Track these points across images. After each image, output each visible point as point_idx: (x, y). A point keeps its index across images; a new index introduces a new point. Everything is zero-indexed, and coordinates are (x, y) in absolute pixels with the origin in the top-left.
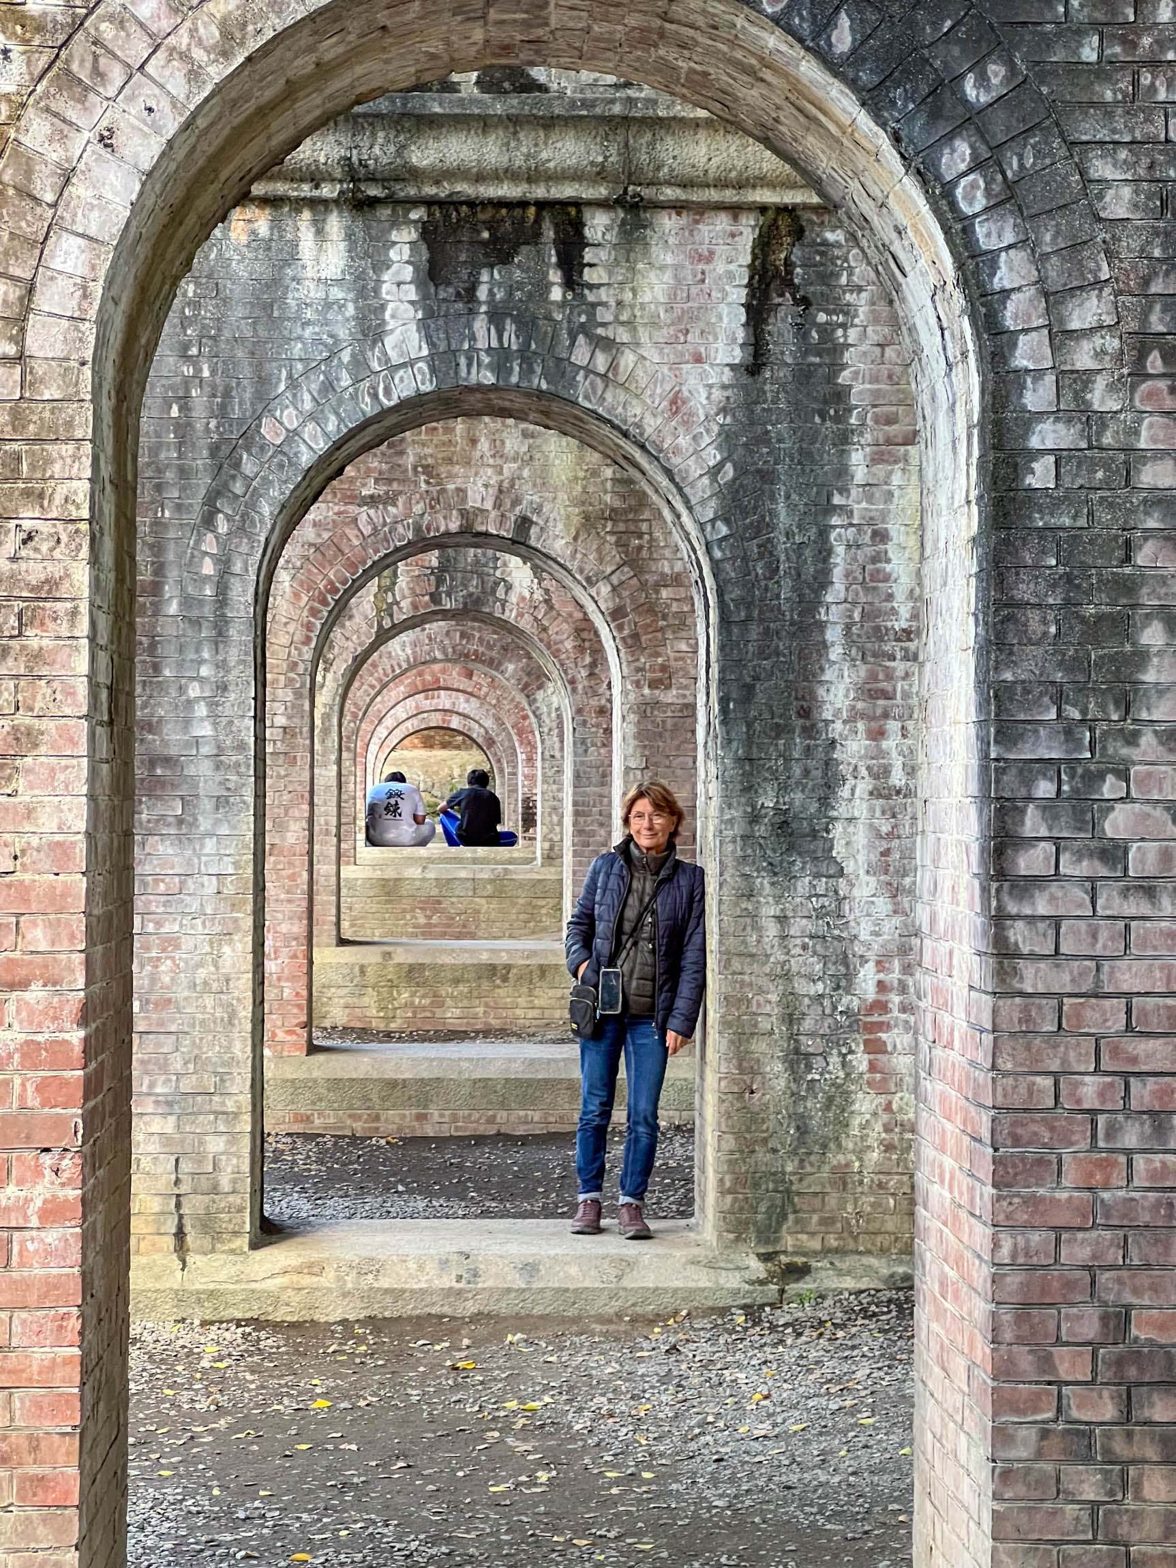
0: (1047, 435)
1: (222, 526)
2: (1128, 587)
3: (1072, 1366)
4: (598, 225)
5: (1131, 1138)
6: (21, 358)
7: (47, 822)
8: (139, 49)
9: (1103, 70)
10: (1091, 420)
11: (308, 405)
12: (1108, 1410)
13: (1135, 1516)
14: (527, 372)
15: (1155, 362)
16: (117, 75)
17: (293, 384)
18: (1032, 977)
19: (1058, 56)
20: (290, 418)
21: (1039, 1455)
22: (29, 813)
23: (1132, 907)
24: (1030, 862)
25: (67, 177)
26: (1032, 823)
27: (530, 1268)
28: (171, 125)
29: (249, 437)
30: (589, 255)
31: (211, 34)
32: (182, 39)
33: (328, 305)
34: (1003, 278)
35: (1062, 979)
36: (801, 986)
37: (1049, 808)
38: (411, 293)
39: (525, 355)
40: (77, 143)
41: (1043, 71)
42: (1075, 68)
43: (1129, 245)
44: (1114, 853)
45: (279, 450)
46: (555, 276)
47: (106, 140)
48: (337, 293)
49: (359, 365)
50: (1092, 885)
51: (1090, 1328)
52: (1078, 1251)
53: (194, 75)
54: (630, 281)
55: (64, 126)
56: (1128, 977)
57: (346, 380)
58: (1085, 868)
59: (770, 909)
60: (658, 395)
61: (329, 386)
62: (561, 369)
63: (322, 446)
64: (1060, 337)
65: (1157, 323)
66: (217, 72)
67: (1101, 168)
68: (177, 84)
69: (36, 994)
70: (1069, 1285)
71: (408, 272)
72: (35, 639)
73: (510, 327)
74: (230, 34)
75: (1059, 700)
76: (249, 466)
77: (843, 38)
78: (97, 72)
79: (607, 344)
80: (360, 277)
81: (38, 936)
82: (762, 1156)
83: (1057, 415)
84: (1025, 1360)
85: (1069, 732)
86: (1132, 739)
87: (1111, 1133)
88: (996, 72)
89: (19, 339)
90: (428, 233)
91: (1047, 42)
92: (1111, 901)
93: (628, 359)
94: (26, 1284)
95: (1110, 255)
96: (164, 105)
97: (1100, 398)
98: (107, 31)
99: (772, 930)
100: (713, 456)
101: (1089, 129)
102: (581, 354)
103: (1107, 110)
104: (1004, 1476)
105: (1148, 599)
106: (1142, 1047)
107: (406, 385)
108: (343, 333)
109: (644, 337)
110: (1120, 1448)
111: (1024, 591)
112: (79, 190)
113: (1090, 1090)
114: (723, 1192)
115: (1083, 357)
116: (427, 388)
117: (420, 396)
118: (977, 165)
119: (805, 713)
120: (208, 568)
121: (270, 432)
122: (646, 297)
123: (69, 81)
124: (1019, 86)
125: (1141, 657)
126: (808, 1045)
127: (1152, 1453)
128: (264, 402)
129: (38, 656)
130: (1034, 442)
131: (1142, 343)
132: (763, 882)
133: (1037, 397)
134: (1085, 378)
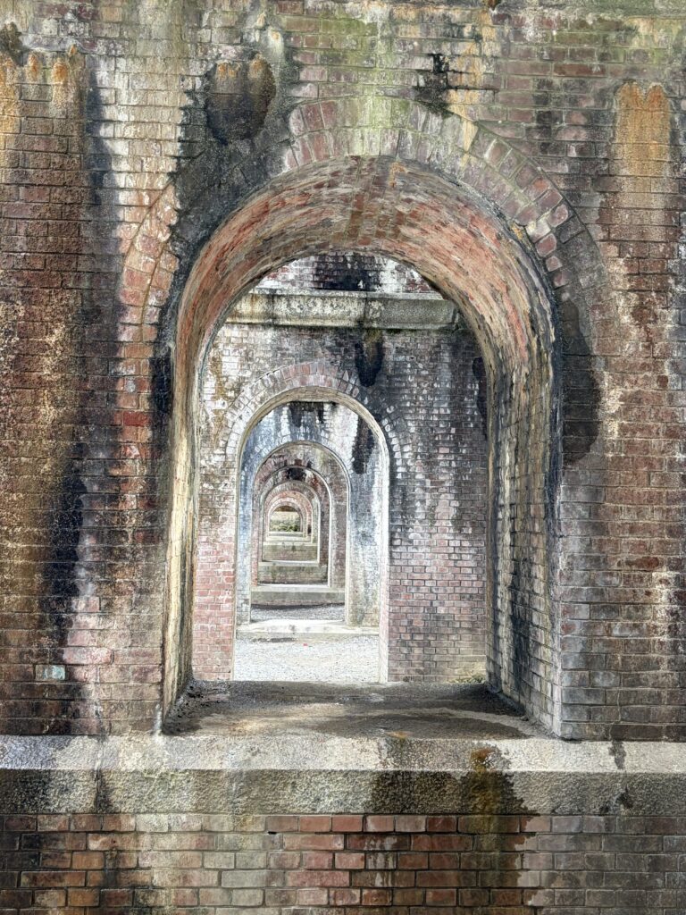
0: (400, 470)
1: (246, 469)
2: (414, 496)
3: (402, 630)
4: (327, 407)
5: (413, 590)
6: (225, 454)
7: (228, 534)
8: (246, 402)
9: (410, 408)
10: (408, 467)
11: (265, 444)
12: (409, 638)
13: (413, 656)
14: (311, 438)
15: (419, 457)
16: (242, 406)
17: (262, 440)
18: (396, 562)
19: (403, 405)
20: (261, 446)
21: (397, 646)
22: (225, 532)
23: (414, 550)
24: (397, 542)
25: (234, 423)
26: (397, 536)
27: (308, 629)
28: (251, 414)
29: (252, 451)
30: (325, 413)
31: (259, 400)
32: (254, 400)
33: (269, 423)
34: (393, 443)
35: (401, 563)
36: (367, 569)
37: (400, 534)
38: (287, 421)
39: (311, 434)
40: (236, 417)
41: (400, 408)
42: (406, 407)
43: (415, 437)
44: (411, 541)
45: (259, 454)
46: (317, 418)
47: (240, 418)
48: (271, 421)
49: (276, 436)
50: (407, 546)
51: (406, 624)
52: (405, 610)
53: (256, 407)
54: (333, 419)
55: (233, 415)
56: (413, 562)
57: (273, 439)
58: (406, 544)
59: (360, 553)
60: (339, 443)
61: (269, 440)
62: (318, 438)
63: (267, 452)
64: (403, 453)
65: (419, 451)
66: (260, 406)
67: (410, 424)
68: (253, 408)
69: (225, 563)
70: (402, 616)
71: (286, 416)
72: (226, 502)
73: (308, 428)
74: (262, 400)
75: (402, 514)
76: (252, 457)
77: (366, 401)
78: (239, 406)
79: (328, 432)
80: (276, 417)
81: (226, 553)
82: (359, 606)
83: (402, 466)
84: (395, 629)
85: (403, 520)
86: (414, 522)
87: (410, 589)
88: (392, 408)
89: (225, 451)
90: (291, 408)
91: (401, 403)
92: (410, 549)
93: (332, 435)
94: (223, 613)
95: (411, 439)
96: (250, 411)
97: (409, 463)
98: (241, 399)
99: (361, 557)
100: (350, 456)
101: (408, 417)
102: (323, 434)
103: (411, 415)
104: (390, 649)
105: (417, 497)
106: (415, 575)
107: (285, 440)
108: (272, 429)
109: (336, 430)
110: (411, 644)
111: (395, 496)
112: (236, 425)
113: (406, 582)
114: (350, 613)
115: (406, 456)
116: (290, 440)
117: (288, 443)
118: (389, 423)
119: (369, 511)
120: (243, 478)
121: (257, 450)
122: (336, 422)
123: (234, 407)
124: (396, 410)
125: (416, 508)
126: (369, 582)
127: (416, 645)
128: (255, 442)
129: (227, 505)
130: (398, 470)
131: (416, 454)
132: (360, 546)
133: (399, 463)
134: (407, 460)
